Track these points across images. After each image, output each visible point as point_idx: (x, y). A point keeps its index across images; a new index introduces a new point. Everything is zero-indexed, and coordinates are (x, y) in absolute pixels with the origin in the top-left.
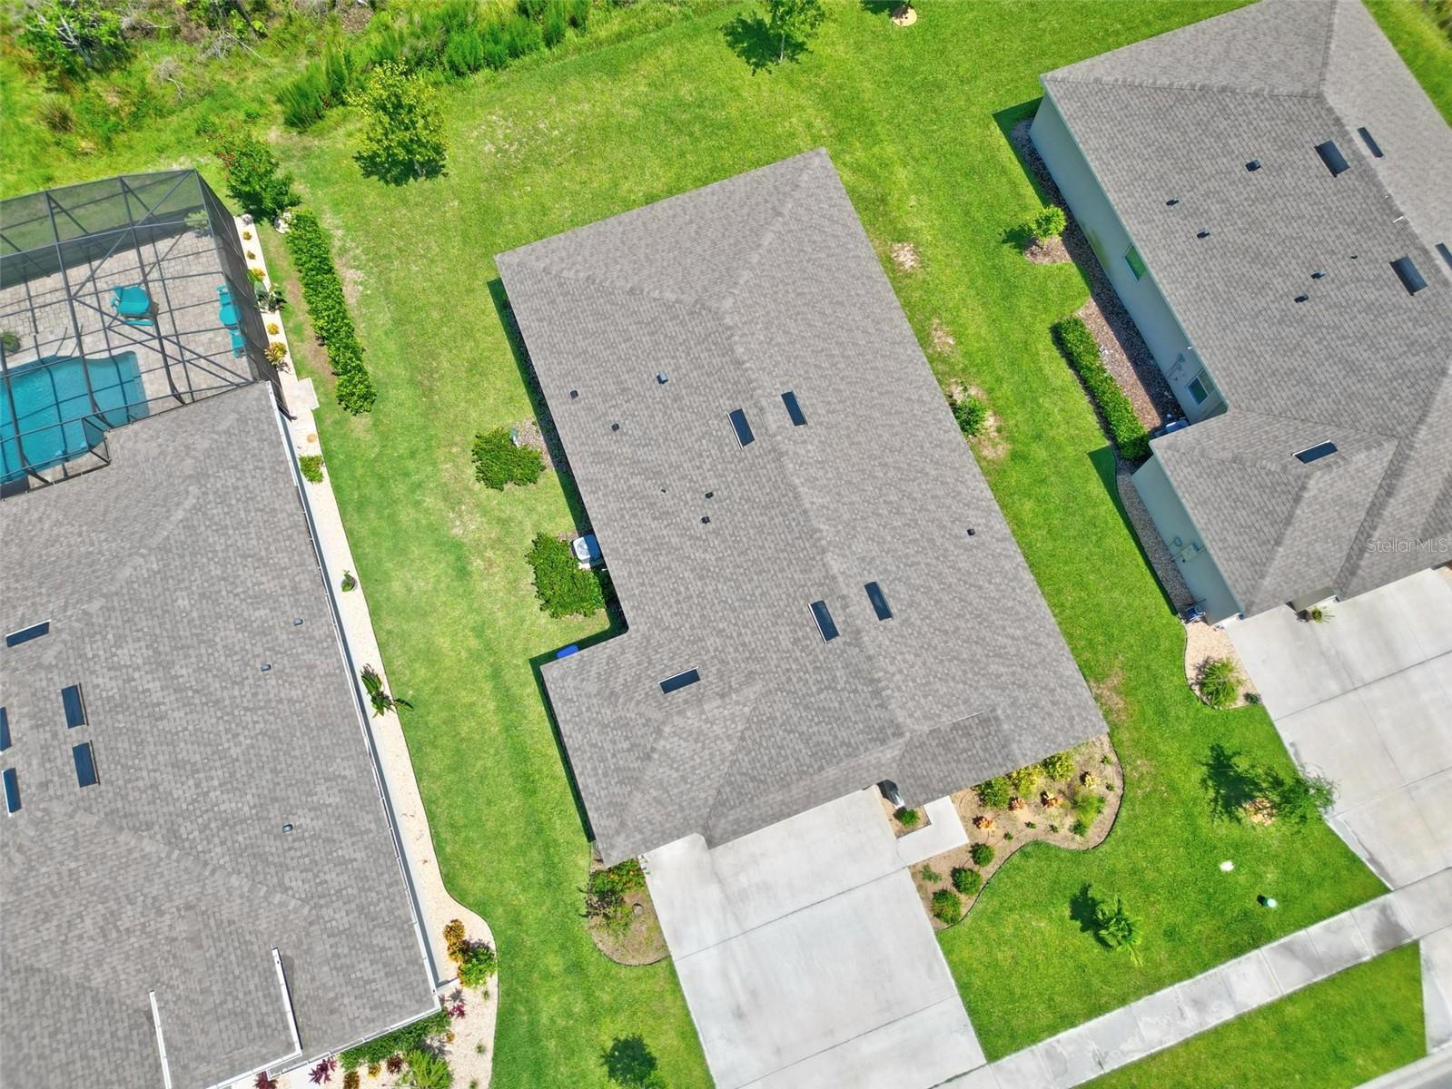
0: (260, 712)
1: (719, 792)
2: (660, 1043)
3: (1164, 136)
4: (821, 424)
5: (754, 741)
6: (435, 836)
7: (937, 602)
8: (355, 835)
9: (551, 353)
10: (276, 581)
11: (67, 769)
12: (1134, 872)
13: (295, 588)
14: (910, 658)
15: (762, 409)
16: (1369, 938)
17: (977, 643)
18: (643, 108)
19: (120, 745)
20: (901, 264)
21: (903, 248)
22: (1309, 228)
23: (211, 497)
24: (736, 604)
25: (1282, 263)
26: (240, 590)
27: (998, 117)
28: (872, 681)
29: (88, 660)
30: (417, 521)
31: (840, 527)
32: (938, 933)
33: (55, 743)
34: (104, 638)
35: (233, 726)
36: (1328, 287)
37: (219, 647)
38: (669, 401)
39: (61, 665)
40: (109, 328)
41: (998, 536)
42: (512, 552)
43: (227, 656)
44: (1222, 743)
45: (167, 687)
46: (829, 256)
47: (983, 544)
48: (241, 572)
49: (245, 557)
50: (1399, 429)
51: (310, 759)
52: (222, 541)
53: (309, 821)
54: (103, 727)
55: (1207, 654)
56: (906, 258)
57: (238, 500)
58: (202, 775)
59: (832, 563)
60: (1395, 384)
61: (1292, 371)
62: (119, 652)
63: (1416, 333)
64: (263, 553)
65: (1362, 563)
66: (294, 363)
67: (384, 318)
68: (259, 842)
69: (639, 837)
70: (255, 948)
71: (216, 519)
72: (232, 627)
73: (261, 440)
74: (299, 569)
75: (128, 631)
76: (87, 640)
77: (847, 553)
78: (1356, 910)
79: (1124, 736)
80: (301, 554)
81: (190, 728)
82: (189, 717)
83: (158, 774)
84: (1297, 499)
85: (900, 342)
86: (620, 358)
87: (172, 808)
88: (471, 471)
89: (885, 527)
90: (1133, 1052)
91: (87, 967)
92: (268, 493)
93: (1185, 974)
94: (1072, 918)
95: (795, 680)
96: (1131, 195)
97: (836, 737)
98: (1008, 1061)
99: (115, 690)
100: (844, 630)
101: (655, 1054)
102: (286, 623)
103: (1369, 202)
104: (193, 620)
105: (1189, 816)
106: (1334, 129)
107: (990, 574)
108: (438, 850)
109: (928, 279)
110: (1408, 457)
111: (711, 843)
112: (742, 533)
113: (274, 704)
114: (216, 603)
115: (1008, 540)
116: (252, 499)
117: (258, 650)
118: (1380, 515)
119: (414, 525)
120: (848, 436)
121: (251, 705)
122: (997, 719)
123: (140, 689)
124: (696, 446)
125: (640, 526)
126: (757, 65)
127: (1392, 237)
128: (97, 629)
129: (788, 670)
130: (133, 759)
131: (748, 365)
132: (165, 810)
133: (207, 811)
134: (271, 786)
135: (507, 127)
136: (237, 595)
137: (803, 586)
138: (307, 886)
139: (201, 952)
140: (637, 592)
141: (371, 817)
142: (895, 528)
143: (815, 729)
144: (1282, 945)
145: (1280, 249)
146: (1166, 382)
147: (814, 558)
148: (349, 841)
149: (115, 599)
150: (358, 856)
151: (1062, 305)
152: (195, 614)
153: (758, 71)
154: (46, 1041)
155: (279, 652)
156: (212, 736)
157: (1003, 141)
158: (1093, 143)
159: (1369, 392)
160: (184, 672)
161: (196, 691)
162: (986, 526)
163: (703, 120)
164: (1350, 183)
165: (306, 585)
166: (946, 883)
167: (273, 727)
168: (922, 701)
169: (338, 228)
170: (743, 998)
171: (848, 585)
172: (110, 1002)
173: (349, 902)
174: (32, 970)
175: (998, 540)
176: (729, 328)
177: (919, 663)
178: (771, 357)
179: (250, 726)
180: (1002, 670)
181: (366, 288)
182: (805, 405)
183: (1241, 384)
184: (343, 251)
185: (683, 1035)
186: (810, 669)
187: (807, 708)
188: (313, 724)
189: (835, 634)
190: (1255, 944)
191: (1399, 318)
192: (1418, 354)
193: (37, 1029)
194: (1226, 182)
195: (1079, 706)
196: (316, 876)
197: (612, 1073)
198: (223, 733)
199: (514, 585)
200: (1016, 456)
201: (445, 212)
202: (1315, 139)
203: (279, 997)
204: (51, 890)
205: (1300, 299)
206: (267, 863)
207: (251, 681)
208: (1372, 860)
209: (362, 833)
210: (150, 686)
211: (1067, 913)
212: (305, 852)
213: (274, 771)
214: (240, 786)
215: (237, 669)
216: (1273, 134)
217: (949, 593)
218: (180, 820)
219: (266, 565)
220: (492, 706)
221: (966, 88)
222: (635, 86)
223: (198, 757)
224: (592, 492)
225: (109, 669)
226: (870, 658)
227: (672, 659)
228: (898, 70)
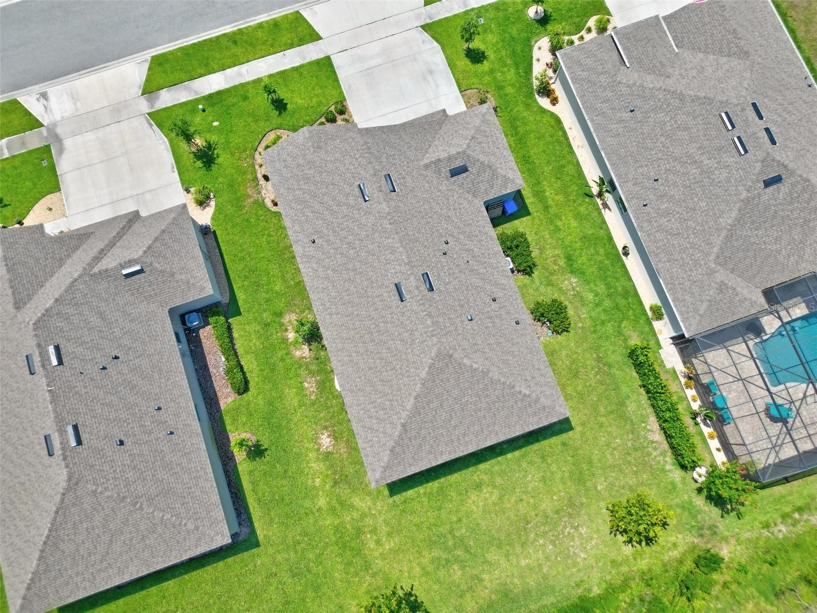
0: (655, 159)
1: (440, 128)
2: (464, 63)
3: (166, 477)
4: (386, 287)
5: (424, 143)
6: (567, 139)
7: (335, 199)
8: (602, 113)
9: (532, 349)
10: (660, 223)
11: (735, 118)
12: (256, 121)
13: (650, 222)
14: (351, 167)
15: (418, 288)
16: (162, 96)
17: (318, 182)
18: (486, 562)
19: (715, 133)
20: (329, 436)
21: (327, 447)
22: (100, 397)
23: (702, 262)
24: (431, 201)
25: (120, 380)
26: (677, 216)
27: (257, 545)
28: (370, 153)
29: (740, 168)
30: (595, 284)
31: (380, 228)
32: (345, 100)
33: (744, 128)
34: (736, 180)
35: (666, 150)
36: (100, 361)
37: (680, 186)
38: (466, 306)
39: (752, 163)
40: (791, 403)
41: (299, 243)
42: (544, 268)
43: (676, 182)
44: (206, 172)
45: (700, 162)
46: (375, 402)
47: (308, 237)
48: (678, 225)
49: (678, 234)
50: (88, 279)
51: (628, 142)
52: (691, 240)
53: (624, 116)
54: (724, 139)
55: (203, 212)
56: (326, 441)
57: (688, 264)
58: (675, 126)
59: (385, 208)
60: (82, 301)
61: (131, 321)
62: (727, 175)
63: (63, 324)
64: (669, 237)
65: (124, 223)
66: (678, 377)
67: (631, 407)
68: (643, 103)
69: (476, 112)
70: (637, 66)
71: (697, 251)
72: (677, 197)
73: (684, 300)
74: (650, 232)
75: (725, 185)
76: (743, 178)
77: (377, 215)
78: (164, 106)
79: (249, 176)
80: (651, 240)
81: (685, 146)
82: (687, 150)
83: (695, 123)
84: (149, 247)
85: (339, 350)
86: (494, 336)
87: (685, 110)
88: (571, 312)
89: (357, 234)
90: (270, 59)
91: (707, 59)
92: (674, 270)
93: (242, 85)
94: (287, 104)
95: (405, 163)
96: (192, 444)
97: (388, 136)
98: (322, 56)
99: (724, 156)
100: (381, 177)
101: (466, 59)
102: (651, 204)
103: (63, 403)
104: (696, 197)
105: (228, 143)
106: (68, 453)
107: (307, 220)
108: (565, 134)
109: (314, 426)
110: (88, 264)
111: (444, 111)
112: (428, 232)
113: (649, 163)
114: (687, 207)
115: (295, 242)
116: (682, 266)
117: (661, 188)
118: (110, 242)
119: (597, 284)
120: (372, 282)
121: (660, 161)
122: (314, 148)
123: (712, 159)
124: (451, 279)
125: (480, 248)
126: (410, 594)
127: (57, 379)
128: (740, 184)
129: (408, 167)
130: (707, 128)
131: (425, 313)
132: (688, 109)
133: (669, 112)
134: (643, 127)
135: (573, 547)
136: (677, 213)
137: (400, 201)
138: (619, 89)
139: (660, 61)
140: (480, 218)
141: (597, 122)
142: (352, 235)
143: (396, 141)
144: (199, 95)
145: (119, 389)
146: (192, 355)
147: (394, 211)
148: (604, 110)
149: (736, 200)
150: (600, 105)
151: (240, 405)
152: (696, 199)
153: (409, 590)
154: (715, 32)
155: (651, 188)
156: (674, 144)
157: (257, 524)
158: (208, 485)
159: (96, 300)
160: (694, 171)
161: (686, 163)
162: (305, 247)
163: (447, 549)
164: (70, 418)
165: (645, 225)
166: (339, 118)
167: (647, 153)
168: (347, 147)
169: (670, 471)
170: (429, 78)
171: (378, 197)
172: (694, 49)
173: (600, 86)
174: (729, 56)
175: (300, 241)
176: (433, 335)
177: (347, 165)
178: (412, 322)
179: (658, 152)
180: (307, 172)
181: (645, 428)
182: (394, 296)
183: (158, 321)
184: (663, 454)
185: (455, 65)
186: (398, 165)
187: (400, 150)
188: (630, 158)
189: (385, 176)
190: (210, 96)
191: (69, 334)
192: (66, 313)
193: (719, 36)
194: (138, 437)
195: (274, 162)
196: (617, 94)
197: (483, 53)
198: (670, 146)
199: (542, 250)
200: (280, 315)
201: (605, 481)
202: (81, 450)
203: (624, 49)
204: (729, 78)
205: (116, 358)
206: (638, 95)
207: (662, 172)
208: (151, 125)
209: (599, 114)
210: (708, 162)
211: (289, 106)
212: (623, 103)
213: (643, 134)
214: (657, 125)
215: (670, 177)
216: (103, 460)
217: (329, 205)
218: (680, 106)
219: (667, 231)
220: (547, 194)
221: (274, 570)
222: (491, 580)
223: (679, 134)
224: (506, 271)
225: (729, 165)
226: (370, 163)
227: (463, 183)
228: (317, 588)
